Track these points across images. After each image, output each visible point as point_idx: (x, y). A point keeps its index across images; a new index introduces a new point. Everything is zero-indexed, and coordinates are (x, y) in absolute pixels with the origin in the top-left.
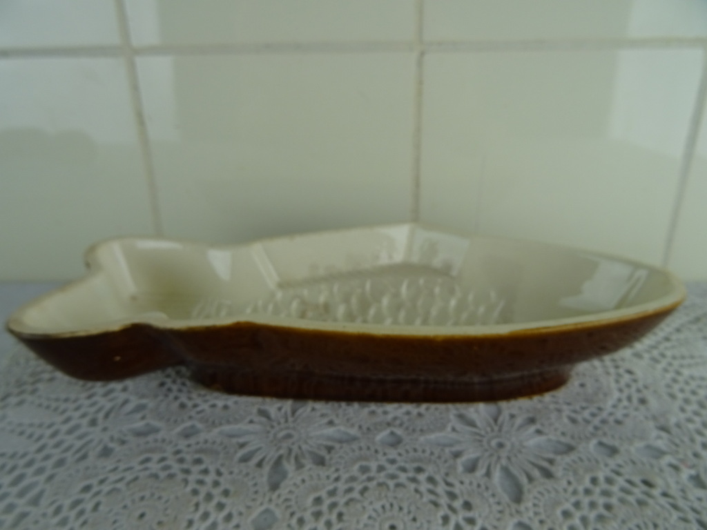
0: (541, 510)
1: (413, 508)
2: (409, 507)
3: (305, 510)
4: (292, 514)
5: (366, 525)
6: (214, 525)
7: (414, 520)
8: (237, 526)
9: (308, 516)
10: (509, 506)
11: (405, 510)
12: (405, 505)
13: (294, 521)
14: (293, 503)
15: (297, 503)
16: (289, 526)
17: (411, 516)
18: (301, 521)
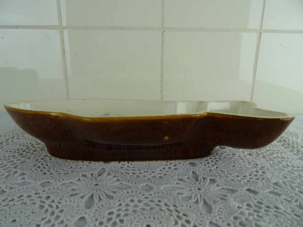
0: (223, 217)
1: (160, 217)
2: (158, 217)
3: (104, 218)
4: (96, 220)
5: (135, 225)
6: (53, 225)
7: (161, 222)
8: (66, 225)
9: (105, 220)
10: (206, 214)
11: (157, 219)
12: (156, 216)
13: (97, 223)
14: (97, 215)
15: (99, 215)
16: (95, 225)
17: (159, 221)
18: (101, 223)
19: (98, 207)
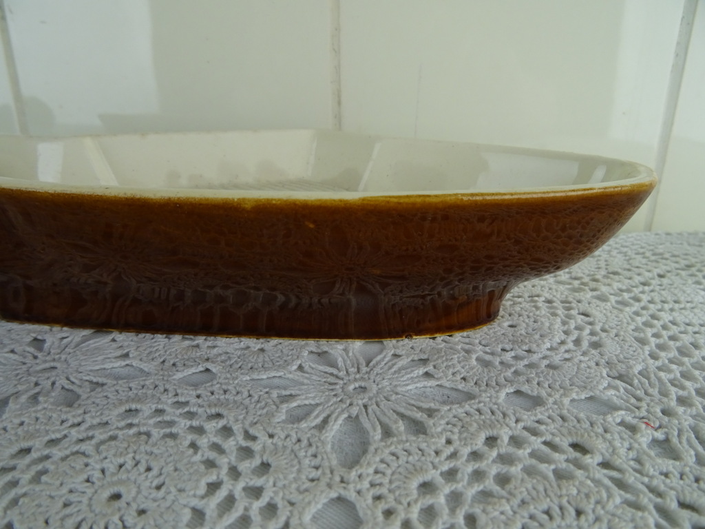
19: (382, 461)
